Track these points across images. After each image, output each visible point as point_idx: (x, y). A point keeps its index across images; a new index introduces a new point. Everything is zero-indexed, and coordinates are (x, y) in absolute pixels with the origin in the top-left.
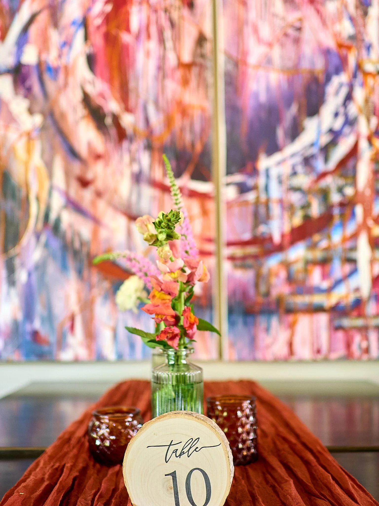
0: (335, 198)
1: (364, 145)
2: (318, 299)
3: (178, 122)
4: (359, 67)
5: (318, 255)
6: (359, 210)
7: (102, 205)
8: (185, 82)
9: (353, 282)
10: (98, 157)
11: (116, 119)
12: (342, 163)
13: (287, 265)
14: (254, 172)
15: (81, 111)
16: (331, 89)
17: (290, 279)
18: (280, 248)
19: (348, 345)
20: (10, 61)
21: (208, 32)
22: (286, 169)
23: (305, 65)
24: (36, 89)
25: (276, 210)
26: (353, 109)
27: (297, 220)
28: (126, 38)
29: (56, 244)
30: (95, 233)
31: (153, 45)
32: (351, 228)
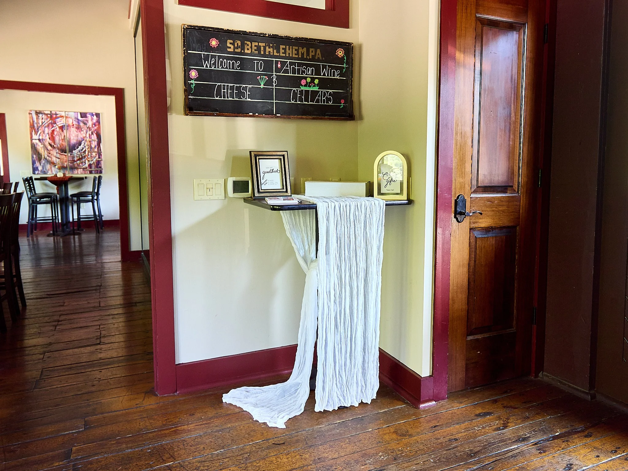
0: (83, 155)
1: (87, 149)
2: (81, 167)
3: (62, 146)
4: (86, 140)
5: (81, 162)
6: (86, 157)
7: (52, 156)
8: (63, 141)
9: (85, 165)
10: (51, 150)
11: (53, 146)
12: (84, 152)
13: (77, 163)
14: (73, 152)
15: (48, 144)
16: (82, 143)
17: (77, 165)
18: (76, 161)
19: (85, 172)
20: (38, 138)
21: (66, 135)
22: (77, 152)
23: (79, 139)
24: (42, 141)
25: (75, 157)
26: (85, 145)
27: (78, 158)
28: (54, 136)
29: (46, 161)
30: (51, 160)
31: (58, 136)
32: (85, 159)
